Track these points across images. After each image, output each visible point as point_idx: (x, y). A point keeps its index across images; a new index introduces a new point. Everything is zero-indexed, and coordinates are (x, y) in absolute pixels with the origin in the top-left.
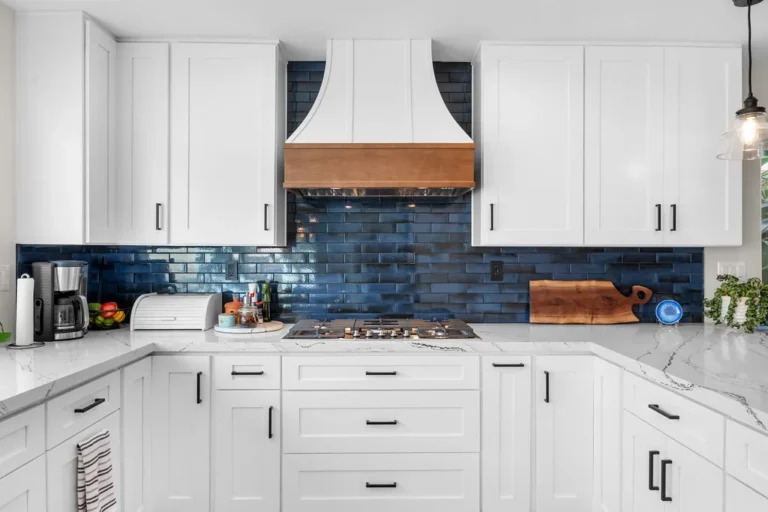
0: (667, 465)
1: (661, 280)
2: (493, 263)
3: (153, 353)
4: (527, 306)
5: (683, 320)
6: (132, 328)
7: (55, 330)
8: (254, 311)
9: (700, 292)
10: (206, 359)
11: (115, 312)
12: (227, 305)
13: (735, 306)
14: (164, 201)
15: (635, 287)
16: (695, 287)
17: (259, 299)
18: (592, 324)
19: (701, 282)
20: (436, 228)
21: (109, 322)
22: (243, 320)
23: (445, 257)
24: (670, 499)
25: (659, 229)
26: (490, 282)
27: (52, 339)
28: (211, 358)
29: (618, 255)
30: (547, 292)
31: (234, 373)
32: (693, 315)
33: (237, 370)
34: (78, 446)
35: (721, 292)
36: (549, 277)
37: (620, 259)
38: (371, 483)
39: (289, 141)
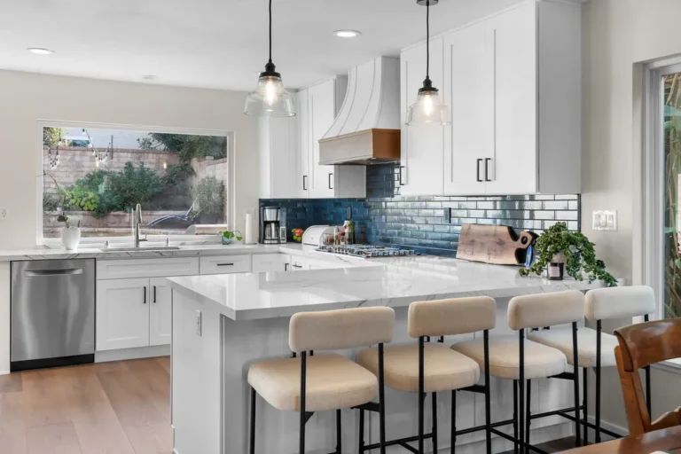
3: (280, 253)
6: (302, 244)
7: (264, 239)
14: (307, 174)
15: (522, 232)
18: (489, 263)
21: (299, 239)
27: (263, 243)
28: (291, 257)
31: (296, 266)
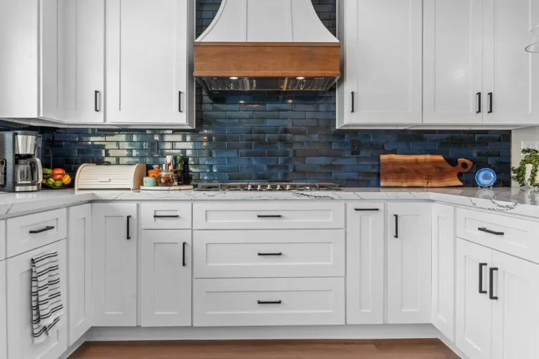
0: (494, 271)
1: (479, 154)
2: (353, 142)
3: (93, 201)
4: (378, 175)
5: (495, 185)
6: (76, 188)
7: (15, 184)
8: (171, 174)
9: (509, 163)
10: (134, 205)
11: (63, 175)
12: (150, 171)
13: (536, 171)
14: (101, 89)
15: (460, 160)
16: (504, 160)
17: (175, 166)
18: (427, 187)
19: (509, 156)
20: (309, 115)
21: (58, 183)
22: (162, 180)
23: (315, 137)
24: (496, 298)
25: (480, 111)
26: (350, 156)
27: (14, 191)
28: (138, 205)
29: (446, 135)
30: (394, 163)
31: (155, 216)
32: (503, 182)
33: (158, 214)
34: (32, 260)
35: (525, 162)
36: (395, 152)
37: (447, 138)
38: (261, 301)
39: (198, 40)
